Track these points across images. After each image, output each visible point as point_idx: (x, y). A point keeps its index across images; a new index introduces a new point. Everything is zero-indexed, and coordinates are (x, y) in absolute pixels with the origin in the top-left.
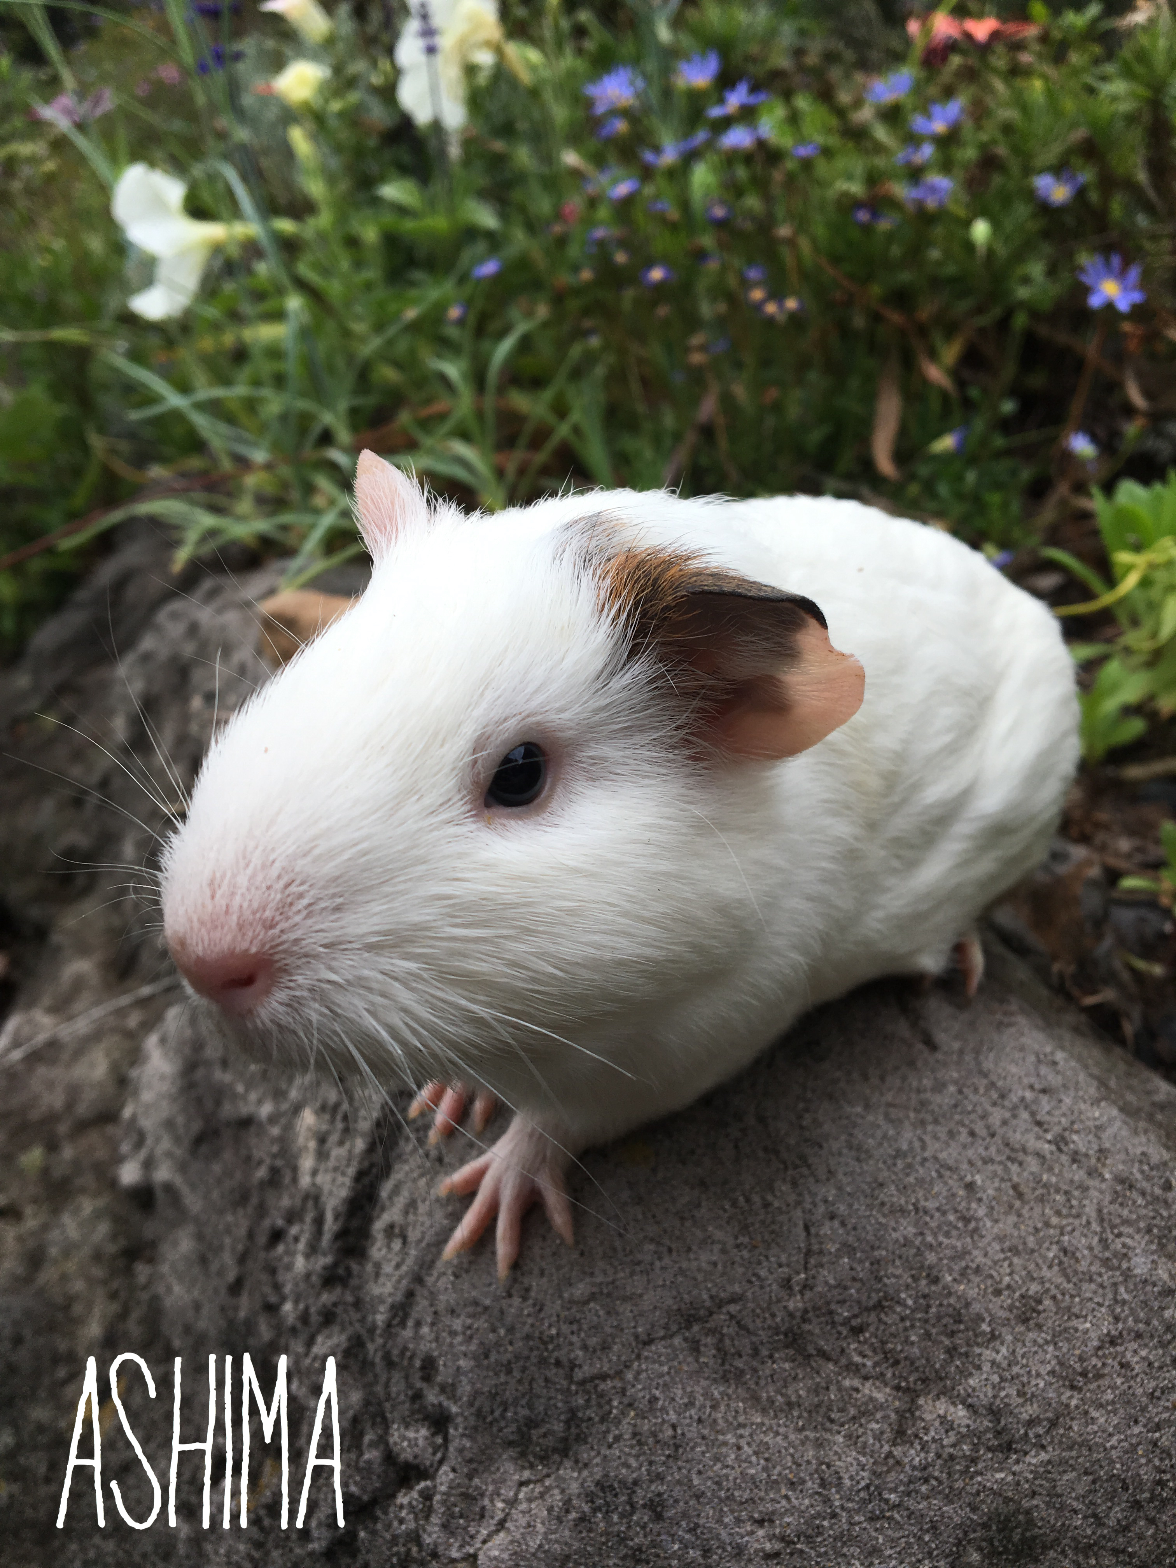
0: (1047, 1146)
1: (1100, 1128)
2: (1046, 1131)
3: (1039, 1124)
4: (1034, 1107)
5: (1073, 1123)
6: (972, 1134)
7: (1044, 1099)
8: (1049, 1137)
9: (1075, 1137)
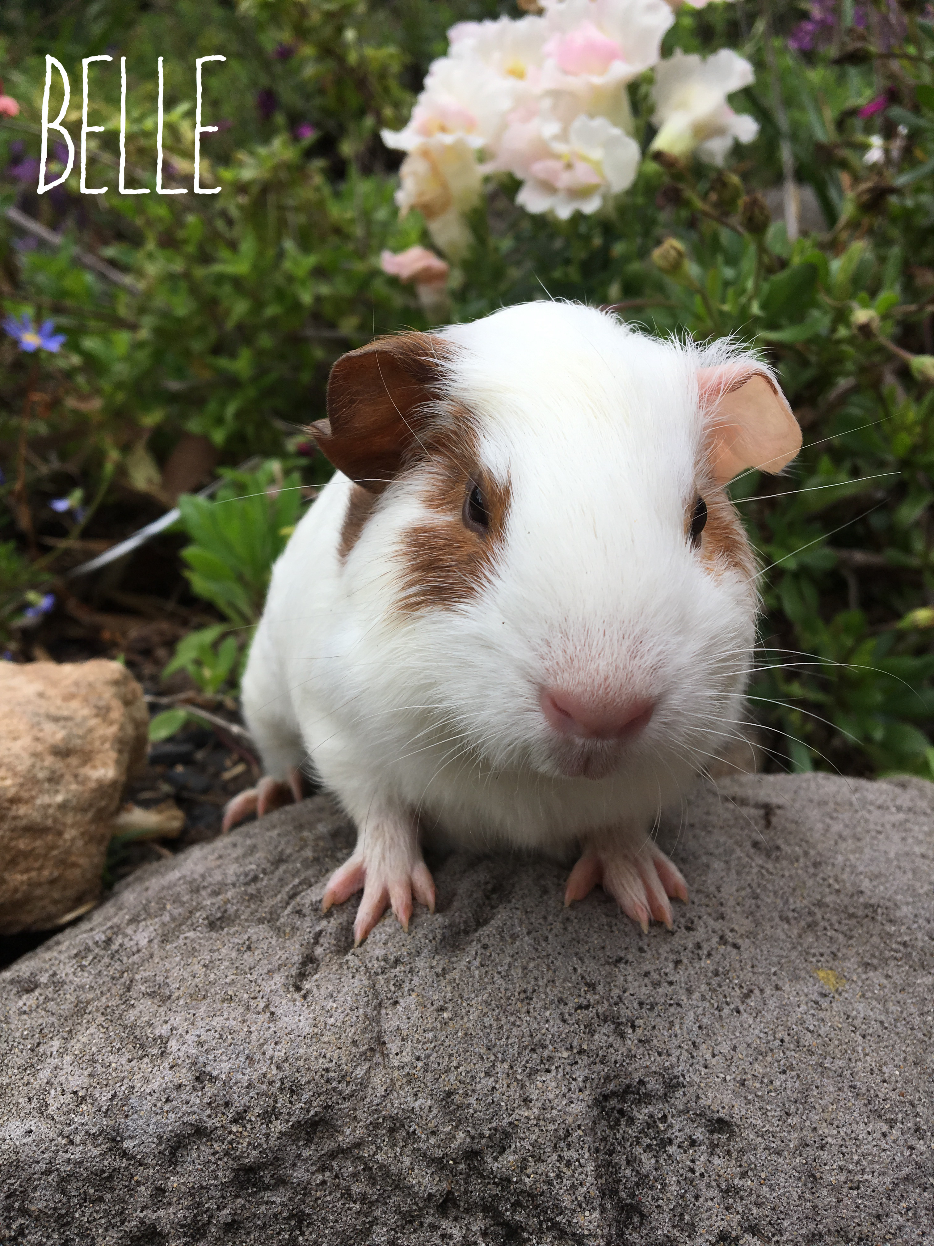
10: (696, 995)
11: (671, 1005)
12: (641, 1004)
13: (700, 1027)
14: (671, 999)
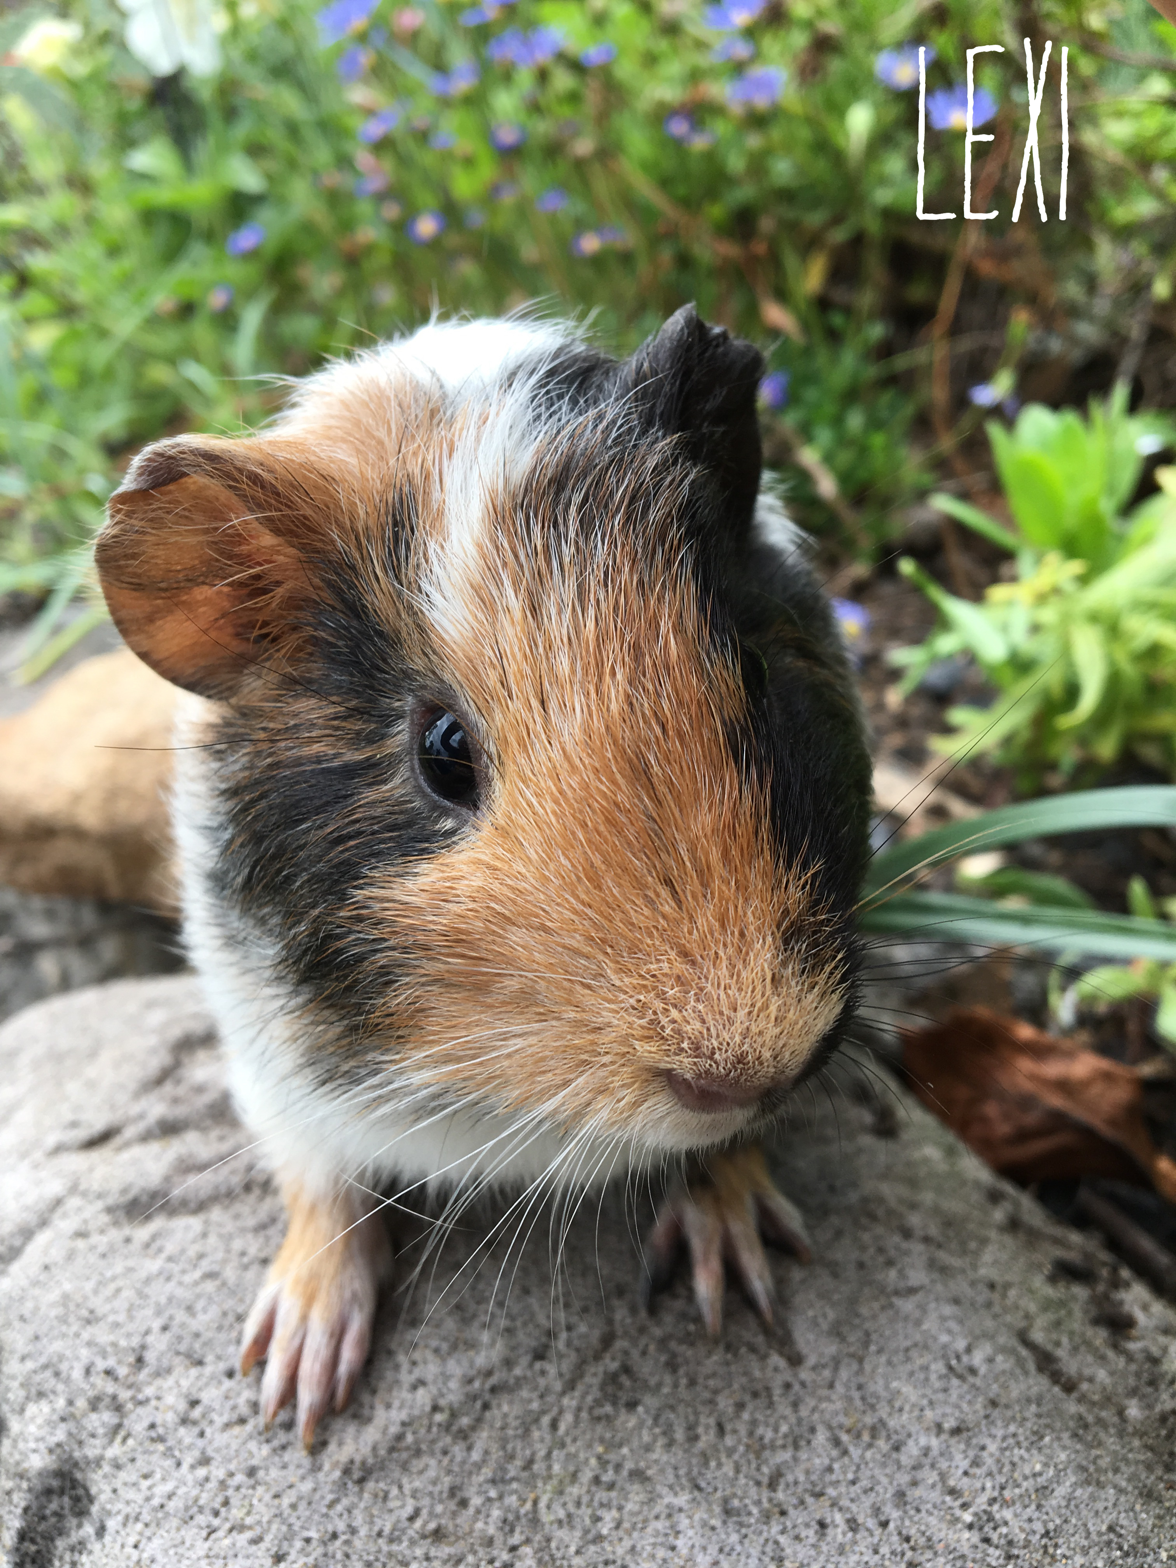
0: (966, 1535)
1: (1044, 1491)
2: (965, 1506)
3: (953, 1492)
4: (943, 1465)
5: (1002, 1488)
6: (853, 1525)
7: (957, 1446)
8: (968, 1517)
9: (1008, 1514)
10: (202, 1472)
11: (173, 1456)
12: (152, 1426)
13: (162, 1506)
14: (180, 1451)
